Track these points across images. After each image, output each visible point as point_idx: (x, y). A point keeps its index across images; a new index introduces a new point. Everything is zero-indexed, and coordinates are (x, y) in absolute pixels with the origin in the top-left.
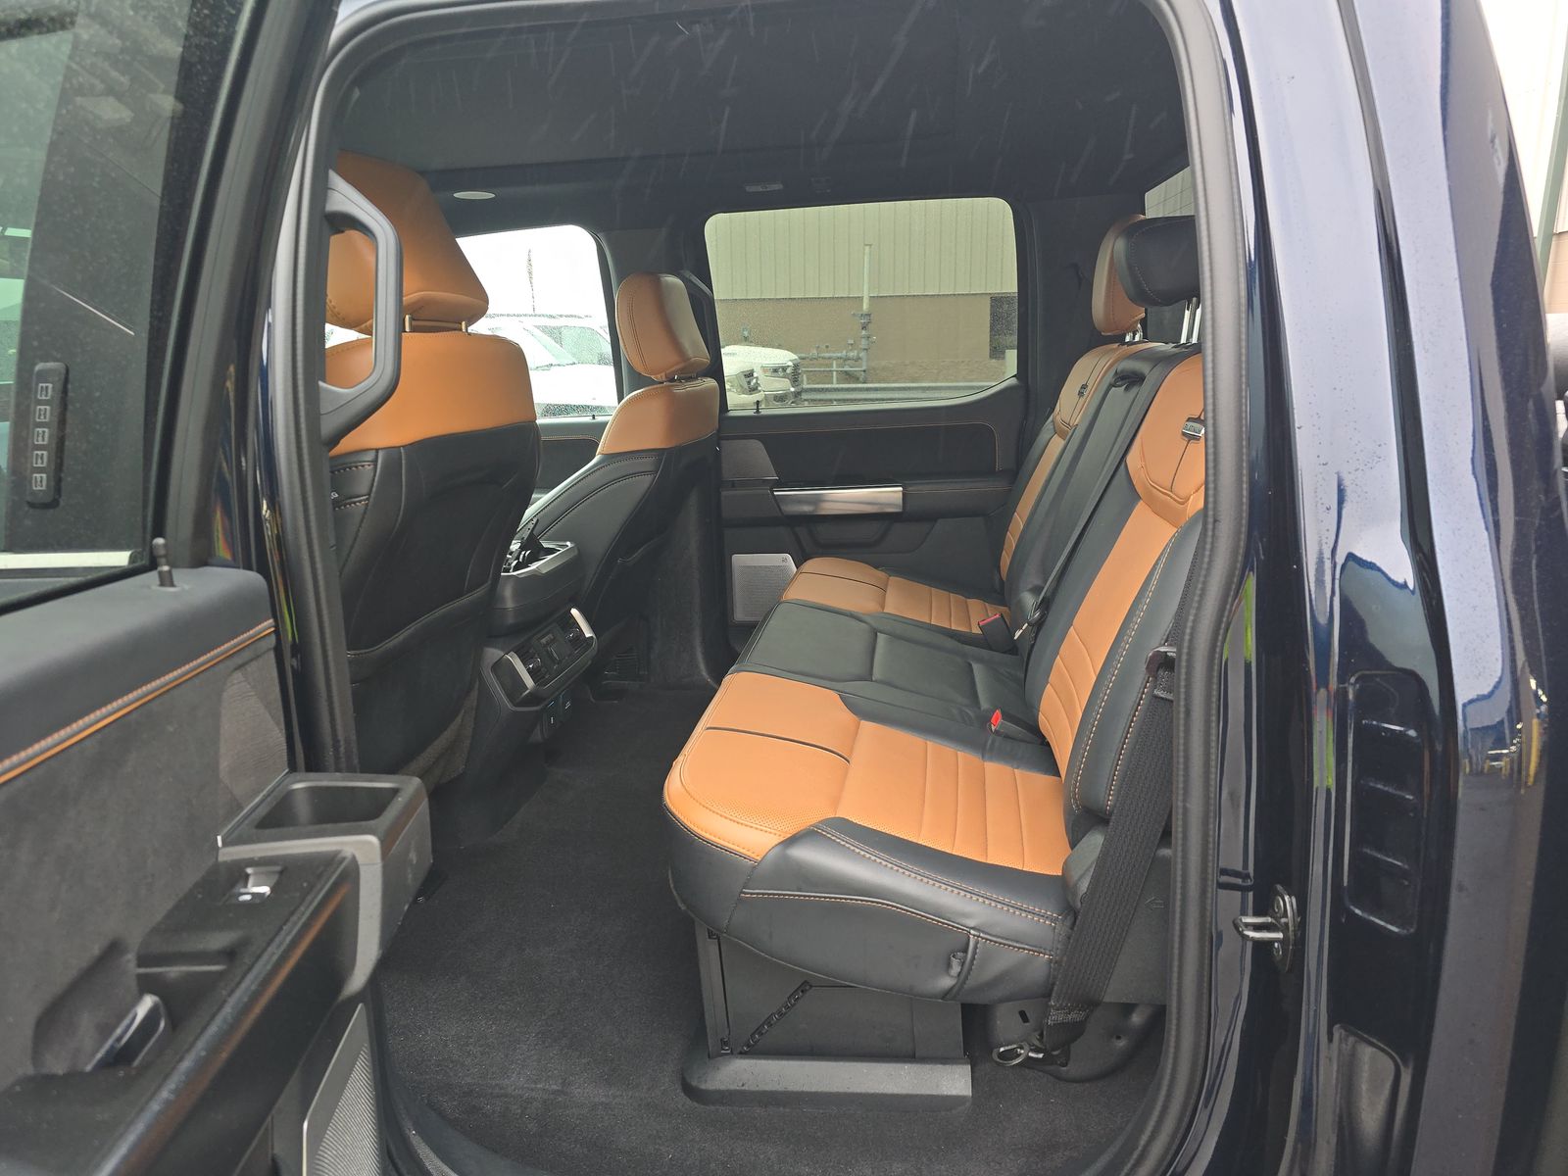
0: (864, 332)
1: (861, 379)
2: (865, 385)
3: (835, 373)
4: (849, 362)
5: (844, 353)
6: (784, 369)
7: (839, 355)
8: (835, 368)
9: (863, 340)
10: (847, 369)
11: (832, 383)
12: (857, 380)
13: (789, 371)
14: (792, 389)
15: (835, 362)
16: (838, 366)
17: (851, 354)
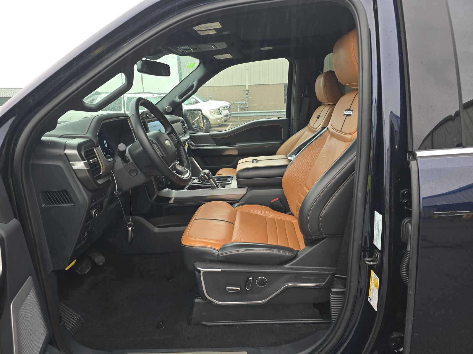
0: (247, 96)
1: (246, 110)
2: (248, 112)
3: (238, 108)
4: (243, 105)
5: (241, 102)
6: (227, 107)
7: (239, 103)
8: (238, 107)
9: (247, 98)
10: (242, 107)
11: (238, 111)
12: (245, 110)
13: (228, 108)
14: (229, 113)
15: (238, 105)
16: (239, 106)
17: (243, 103)
